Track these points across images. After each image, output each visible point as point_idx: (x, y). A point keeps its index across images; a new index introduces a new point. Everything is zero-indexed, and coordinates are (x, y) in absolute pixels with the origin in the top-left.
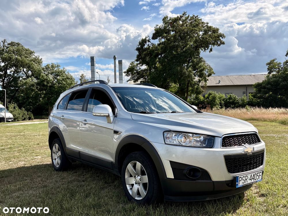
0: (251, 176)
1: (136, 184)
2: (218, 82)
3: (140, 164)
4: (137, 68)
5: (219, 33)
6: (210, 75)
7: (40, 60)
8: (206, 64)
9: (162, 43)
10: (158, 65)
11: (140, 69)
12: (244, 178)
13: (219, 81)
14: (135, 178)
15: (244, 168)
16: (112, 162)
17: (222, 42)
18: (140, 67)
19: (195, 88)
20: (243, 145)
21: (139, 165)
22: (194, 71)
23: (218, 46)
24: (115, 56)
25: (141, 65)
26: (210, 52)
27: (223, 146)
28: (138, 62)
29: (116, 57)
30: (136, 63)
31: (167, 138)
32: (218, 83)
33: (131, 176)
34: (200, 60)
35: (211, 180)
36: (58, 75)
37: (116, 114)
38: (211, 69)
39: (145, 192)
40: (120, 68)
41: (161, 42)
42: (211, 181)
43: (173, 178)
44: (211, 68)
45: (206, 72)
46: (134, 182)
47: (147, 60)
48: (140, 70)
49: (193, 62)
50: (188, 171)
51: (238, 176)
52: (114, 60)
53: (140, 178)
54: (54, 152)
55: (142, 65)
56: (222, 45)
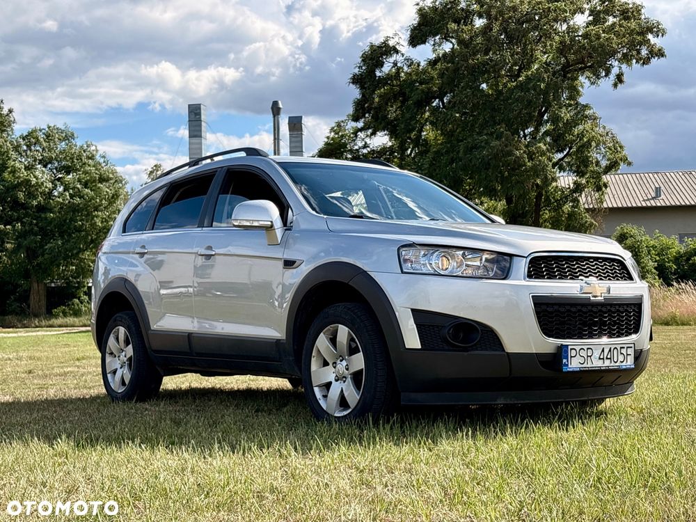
0: (603, 351)
1: (336, 380)
2: (653, 195)
3: (347, 329)
4: (356, 144)
5: (643, 17)
6: (612, 166)
7: (8, 115)
8: (602, 129)
9: (445, 55)
10: (428, 133)
11: (365, 146)
12: (583, 353)
13: (658, 191)
14: (335, 367)
15: (586, 331)
16: (278, 341)
17: (656, 50)
18: (368, 140)
19: (563, 212)
20: (582, 280)
21: (343, 332)
22: (557, 152)
23: (644, 63)
24: (275, 104)
25: (372, 134)
26: (615, 85)
27: (530, 276)
28: (360, 124)
29: (281, 106)
30: (351, 125)
31: (406, 261)
32: (653, 198)
33: (326, 364)
34: (581, 113)
35: (504, 350)
36: (68, 170)
37: (291, 223)
38: (617, 147)
39: (358, 395)
40: (293, 145)
41: (441, 53)
42: (504, 353)
43: (420, 347)
44: (617, 142)
45: (598, 156)
46: (332, 378)
47: (391, 116)
48: (365, 151)
49: (555, 119)
50: (450, 330)
51: (567, 346)
52: (274, 117)
53: (347, 365)
54: (112, 353)
55: (374, 134)
56: (654, 61)
